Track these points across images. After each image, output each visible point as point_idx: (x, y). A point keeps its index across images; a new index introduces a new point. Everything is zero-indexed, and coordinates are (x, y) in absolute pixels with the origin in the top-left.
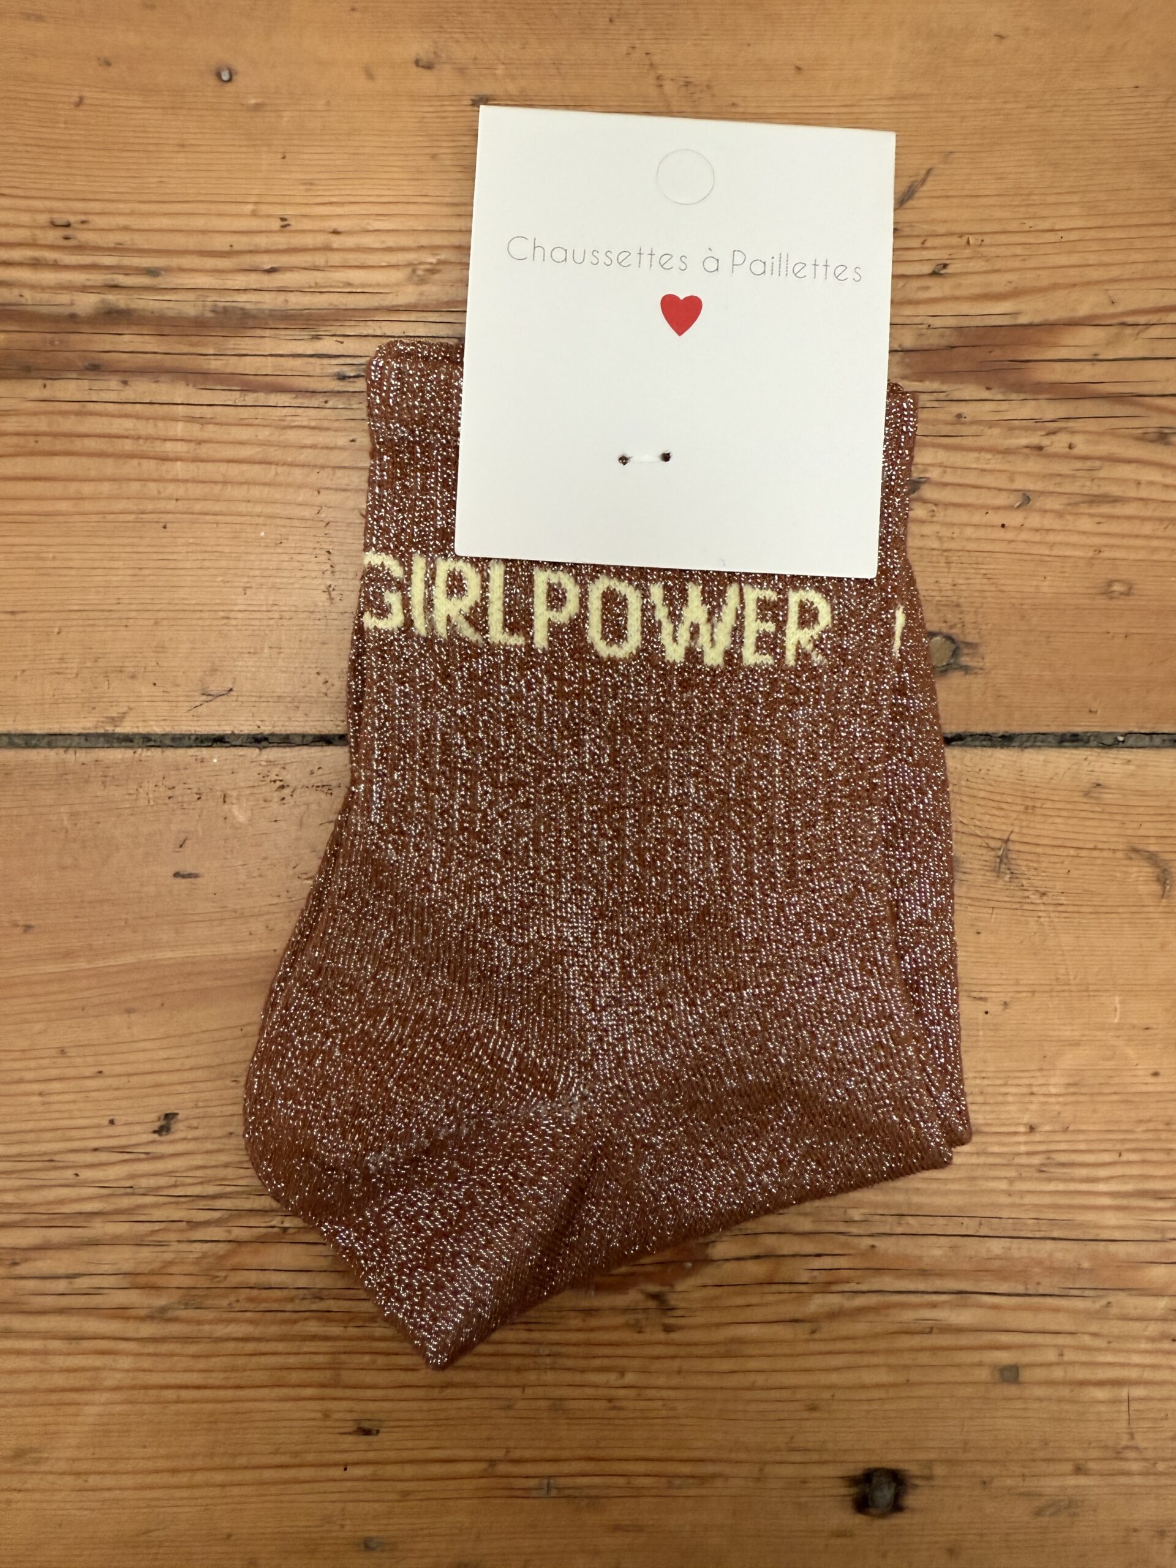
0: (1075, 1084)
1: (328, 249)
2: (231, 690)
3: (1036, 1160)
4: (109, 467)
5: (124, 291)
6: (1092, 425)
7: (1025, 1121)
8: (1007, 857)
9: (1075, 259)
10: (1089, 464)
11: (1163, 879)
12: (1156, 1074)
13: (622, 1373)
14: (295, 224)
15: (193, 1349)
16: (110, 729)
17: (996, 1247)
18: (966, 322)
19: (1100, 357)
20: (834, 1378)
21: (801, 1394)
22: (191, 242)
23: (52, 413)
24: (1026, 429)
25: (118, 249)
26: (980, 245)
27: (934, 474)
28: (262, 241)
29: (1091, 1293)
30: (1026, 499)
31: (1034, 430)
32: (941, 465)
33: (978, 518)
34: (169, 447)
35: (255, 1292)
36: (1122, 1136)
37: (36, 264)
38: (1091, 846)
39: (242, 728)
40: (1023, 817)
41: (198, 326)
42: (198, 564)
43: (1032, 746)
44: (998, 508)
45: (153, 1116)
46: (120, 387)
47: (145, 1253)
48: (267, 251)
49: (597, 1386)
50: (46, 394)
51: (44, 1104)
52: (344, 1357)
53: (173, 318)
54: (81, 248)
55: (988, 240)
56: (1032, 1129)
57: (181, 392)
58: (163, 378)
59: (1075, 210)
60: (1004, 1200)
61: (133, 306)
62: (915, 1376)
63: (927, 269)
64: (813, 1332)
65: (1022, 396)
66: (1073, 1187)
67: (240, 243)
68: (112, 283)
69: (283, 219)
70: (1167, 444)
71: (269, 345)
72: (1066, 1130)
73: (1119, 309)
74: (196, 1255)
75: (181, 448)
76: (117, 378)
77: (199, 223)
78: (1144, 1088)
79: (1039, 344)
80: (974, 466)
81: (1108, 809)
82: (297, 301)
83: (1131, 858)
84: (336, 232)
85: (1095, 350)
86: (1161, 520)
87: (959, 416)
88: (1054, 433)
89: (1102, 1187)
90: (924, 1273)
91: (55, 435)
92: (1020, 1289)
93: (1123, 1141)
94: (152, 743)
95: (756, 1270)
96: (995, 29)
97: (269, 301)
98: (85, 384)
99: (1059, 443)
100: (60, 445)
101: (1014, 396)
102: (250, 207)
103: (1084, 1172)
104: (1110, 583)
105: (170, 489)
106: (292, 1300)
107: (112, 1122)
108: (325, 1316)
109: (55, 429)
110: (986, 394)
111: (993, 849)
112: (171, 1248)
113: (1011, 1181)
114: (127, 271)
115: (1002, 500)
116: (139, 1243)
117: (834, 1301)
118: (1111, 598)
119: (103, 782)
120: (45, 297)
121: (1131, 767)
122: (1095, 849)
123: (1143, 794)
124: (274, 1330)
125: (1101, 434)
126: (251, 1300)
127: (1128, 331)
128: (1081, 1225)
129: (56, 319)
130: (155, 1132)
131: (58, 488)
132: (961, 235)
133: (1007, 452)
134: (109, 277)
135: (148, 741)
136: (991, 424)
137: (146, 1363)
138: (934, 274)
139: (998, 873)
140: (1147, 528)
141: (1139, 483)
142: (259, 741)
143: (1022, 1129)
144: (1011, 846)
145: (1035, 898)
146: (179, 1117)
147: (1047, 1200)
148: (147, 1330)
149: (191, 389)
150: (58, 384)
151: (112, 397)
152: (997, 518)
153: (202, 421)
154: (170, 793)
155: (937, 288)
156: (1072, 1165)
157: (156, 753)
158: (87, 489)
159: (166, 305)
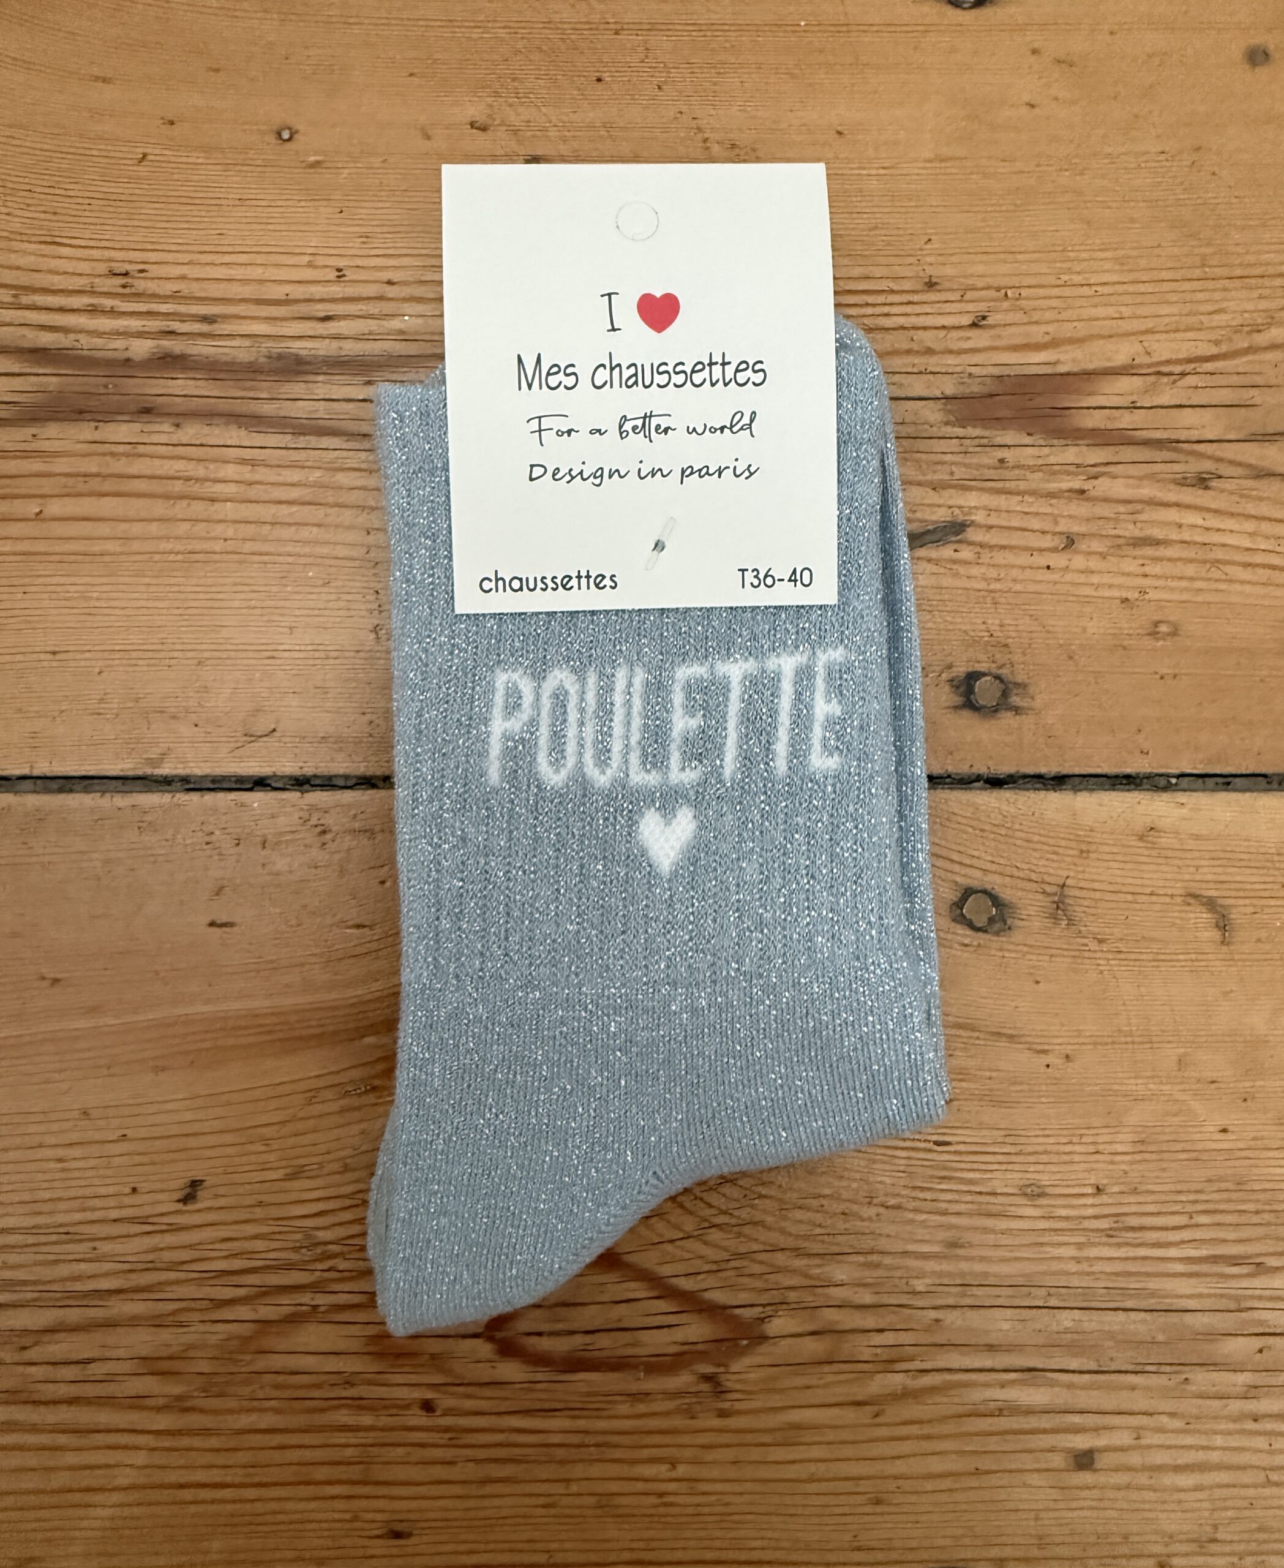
0: (1142, 1142)
1: (381, 298)
2: (274, 730)
3: (1104, 1224)
4: (159, 508)
5: (179, 337)
6: (1133, 470)
7: (1092, 1181)
8: (1063, 903)
9: (1111, 311)
10: (1130, 507)
11: (1223, 925)
12: (1224, 1131)
13: (673, 1465)
14: (350, 275)
15: (214, 1442)
16: (148, 771)
17: (1067, 1320)
18: (1006, 371)
19: (1138, 405)
20: (900, 1467)
21: (864, 1486)
22: (246, 291)
23: (104, 454)
24: (1069, 473)
25: (175, 296)
26: (1017, 299)
27: (979, 517)
28: (318, 291)
29: (1168, 1369)
30: (1070, 542)
31: (1077, 474)
32: (986, 508)
33: (1024, 559)
34: (219, 488)
35: (281, 1378)
36: (1192, 1197)
37: (93, 311)
38: (1148, 891)
39: (283, 769)
40: (1078, 861)
41: (250, 371)
42: (245, 604)
43: (1086, 789)
44: (1041, 550)
45: (181, 1183)
46: (172, 429)
47: (165, 1335)
48: (322, 300)
49: (646, 1480)
50: (97, 436)
51: (63, 1170)
52: (375, 1451)
53: (226, 363)
54: (139, 296)
55: (1025, 292)
56: (1099, 1190)
57: (235, 435)
58: (216, 420)
59: (1108, 266)
60: (1073, 1267)
61: (189, 352)
62: (986, 1463)
63: (966, 320)
64: (876, 1416)
65: (1063, 442)
66: (1142, 1252)
67: (298, 292)
68: (167, 329)
69: (339, 270)
70: (1207, 488)
71: (321, 390)
72: (1135, 1191)
73: (1154, 360)
74: (221, 1337)
75: (231, 489)
76: (171, 421)
77: (257, 273)
78: (1214, 1146)
79: (1077, 392)
80: (1018, 508)
81: (1165, 853)
82: (351, 348)
83: (1189, 904)
84: (390, 283)
85: (1134, 398)
86: (1205, 562)
87: (1002, 461)
88: (1095, 478)
89: (1173, 1252)
90: (991, 1348)
91: (106, 477)
92: (1093, 1366)
93: (1196, 1202)
94: (192, 786)
95: (812, 1347)
96: (1026, 98)
97: (325, 348)
98: (137, 427)
99: (1102, 487)
100: (108, 486)
101: (1056, 442)
102: (307, 258)
103: (1153, 1236)
104: (1156, 624)
105: (219, 530)
106: (318, 1386)
107: (134, 1190)
108: (359, 1404)
109: (105, 471)
110: (1028, 440)
111: (1049, 894)
112: (192, 1329)
113: (1080, 1246)
114: (183, 318)
115: (1048, 542)
116: (157, 1322)
117: (896, 1381)
118: (1158, 639)
119: (139, 828)
120: (99, 342)
121: (1184, 811)
122: (1152, 894)
123: (1197, 837)
124: (302, 1420)
125: (1141, 478)
126: (277, 1387)
127: (1165, 379)
128: (1153, 1294)
129: (110, 363)
130: (179, 1201)
131: (104, 529)
132: (998, 289)
133: (1051, 495)
134: (165, 323)
135: (189, 784)
136: (1033, 469)
137: (159, 1459)
138: (974, 325)
139: (1055, 918)
140: (1190, 570)
141: (1180, 526)
142: (301, 783)
143: (1090, 1190)
144: (1067, 891)
145: (1093, 945)
146: (205, 1184)
147: (1119, 1267)
148: (164, 1422)
149: (243, 432)
150: (111, 427)
151: (163, 439)
152: (1042, 560)
153: (253, 463)
154: (208, 839)
155: (979, 338)
156: (1142, 1228)
157: (195, 797)
158: (137, 529)
159: (220, 350)
